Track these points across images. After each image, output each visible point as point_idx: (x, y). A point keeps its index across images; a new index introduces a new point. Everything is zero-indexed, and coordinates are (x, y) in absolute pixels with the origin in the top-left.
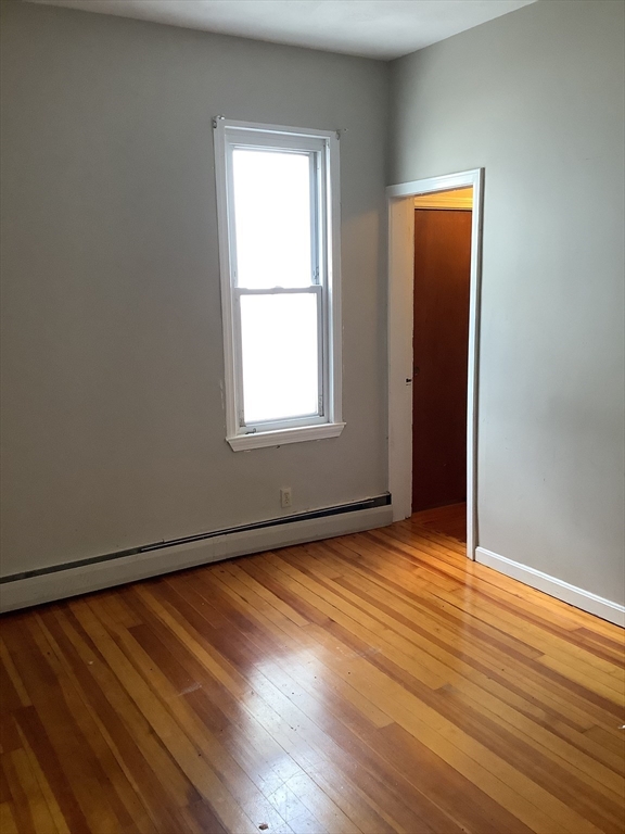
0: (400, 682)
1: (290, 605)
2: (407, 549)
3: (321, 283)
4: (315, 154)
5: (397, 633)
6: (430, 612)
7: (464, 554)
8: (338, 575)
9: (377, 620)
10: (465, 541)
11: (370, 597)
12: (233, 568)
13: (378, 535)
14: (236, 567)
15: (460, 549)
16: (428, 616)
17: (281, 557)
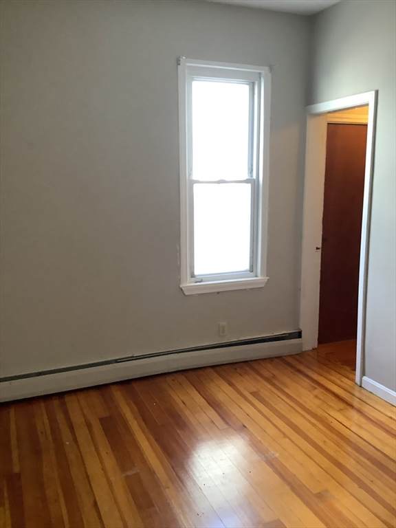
0: (289, 484)
1: (216, 410)
2: (310, 373)
3: (254, 177)
4: (253, 84)
5: (293, 442)
6: (321, 427)
7: (353, 380)
8: (255, 390)
9: (279, 430)
10: (354, 370)
11: (277, 410)
12: (181, 378)
13: (290, 360)
14: (183, 377)
15: (351, 376)
16: (319, 430)
17: (217, 372)
